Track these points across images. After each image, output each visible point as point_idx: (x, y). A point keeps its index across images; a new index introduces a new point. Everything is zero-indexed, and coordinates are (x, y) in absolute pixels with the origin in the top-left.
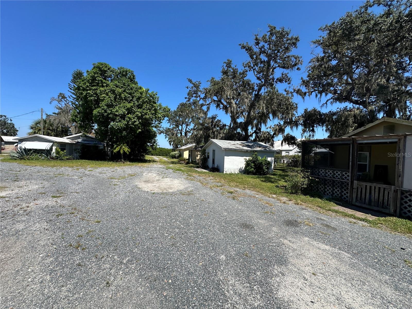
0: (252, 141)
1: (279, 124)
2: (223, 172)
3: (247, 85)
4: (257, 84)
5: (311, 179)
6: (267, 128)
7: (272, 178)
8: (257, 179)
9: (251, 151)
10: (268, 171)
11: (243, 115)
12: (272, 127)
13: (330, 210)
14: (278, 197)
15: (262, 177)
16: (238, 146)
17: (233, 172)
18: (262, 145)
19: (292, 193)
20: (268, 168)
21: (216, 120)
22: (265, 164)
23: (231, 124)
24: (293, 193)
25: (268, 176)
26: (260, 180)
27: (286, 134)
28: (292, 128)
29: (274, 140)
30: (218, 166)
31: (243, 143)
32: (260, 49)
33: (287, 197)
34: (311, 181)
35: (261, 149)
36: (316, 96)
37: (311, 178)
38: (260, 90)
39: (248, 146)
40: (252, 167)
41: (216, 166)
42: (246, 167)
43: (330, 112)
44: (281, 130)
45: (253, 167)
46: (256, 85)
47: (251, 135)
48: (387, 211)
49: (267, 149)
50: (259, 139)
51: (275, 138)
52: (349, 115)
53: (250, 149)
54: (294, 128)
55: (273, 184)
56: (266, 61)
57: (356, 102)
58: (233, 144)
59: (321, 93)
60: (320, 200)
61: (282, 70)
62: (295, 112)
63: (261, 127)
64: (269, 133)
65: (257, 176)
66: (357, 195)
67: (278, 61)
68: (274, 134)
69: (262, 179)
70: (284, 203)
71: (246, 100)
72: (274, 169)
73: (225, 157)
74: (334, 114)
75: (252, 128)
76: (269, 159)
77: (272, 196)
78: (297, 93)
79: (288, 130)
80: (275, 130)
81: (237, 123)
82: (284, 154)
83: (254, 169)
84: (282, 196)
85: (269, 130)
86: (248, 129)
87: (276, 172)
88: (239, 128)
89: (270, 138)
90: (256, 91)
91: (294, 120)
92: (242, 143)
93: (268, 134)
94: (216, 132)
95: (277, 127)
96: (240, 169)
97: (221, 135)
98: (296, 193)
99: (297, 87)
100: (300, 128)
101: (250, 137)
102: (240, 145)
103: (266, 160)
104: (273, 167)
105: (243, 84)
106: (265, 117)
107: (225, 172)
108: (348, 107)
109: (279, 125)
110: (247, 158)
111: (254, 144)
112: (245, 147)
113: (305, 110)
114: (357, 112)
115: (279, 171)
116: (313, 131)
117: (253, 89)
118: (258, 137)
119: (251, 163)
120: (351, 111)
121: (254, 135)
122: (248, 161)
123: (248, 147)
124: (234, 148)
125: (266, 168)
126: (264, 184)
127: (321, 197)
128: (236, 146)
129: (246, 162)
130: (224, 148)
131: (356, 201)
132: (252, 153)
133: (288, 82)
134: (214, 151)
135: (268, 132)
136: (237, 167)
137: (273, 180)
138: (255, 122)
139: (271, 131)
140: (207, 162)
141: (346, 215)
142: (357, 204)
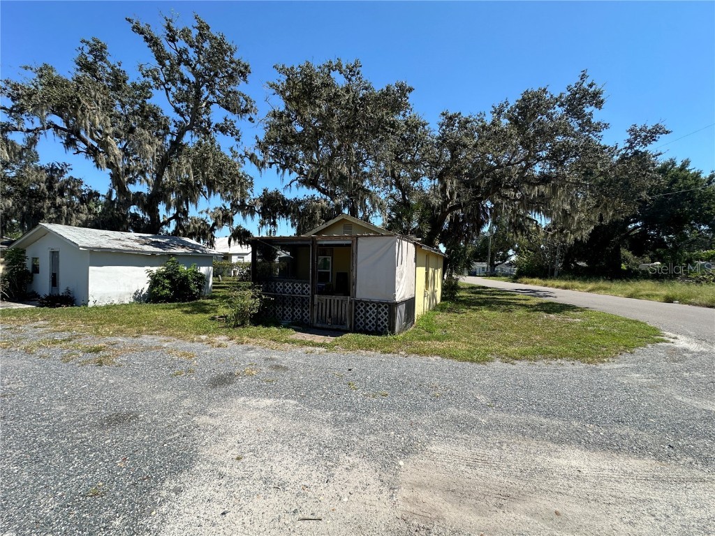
0: (167, 235)
1: (223, 208)
2: (86, 305)
3: (149, 116)
4: (174, 121)
5: (265, 299)
6: (202, 212)
7: (208, 304)
8: (176, 310)
9: (162, 255)
10: (200, 291)
11: (145, 177)
12: (209, 212)
13: (286, 341)
14: (210, 337)
15: (188, 304)
16: (130, 243)
17: (116, 302)
18: (190, 243)
19: (236, 326)
20: (200, 287)
21: (66, 177)
22: (194, 280)
23: (111, 192)
24: (238, 326)
25: (201, 300)
26: (182, 311)
27: (235, 226)
28: (244, 216)
29: (215, 235)
30: (68, 291)
31: (144, 238)
32: (179, 53)
33: (226, 334)
34: (265, 302)
35: (187, 251)
36: (278, 171)
37: (264, 297)
38: (181, 135)
39: (157, 244)
40: (164, 288)
41: (62, 290)
42: (151, 287)
43: (296, 198)
44: (227, 218)
45: (167, 287)
46: (173, 124)
47: (167, 223)
48: (344, 328)
49: (198, 251)
50: (184, 231)
51: (217, 231)
52: (317, 206)
53: (161, 250)
54: (249, 217)
55: (208, 315)
56: (193, 83)
57: (323, 191)
58: (117, 240)
59: (284, 167)
60: (276, 329)
61: (225, 112)
62: (248, 191)
63: (188, 207)
64: (204, 221)
65: (176, 304)
66: (318, 313)
67: (217, 92)
68: (214, 225)
69: (185, 309)
70: (219, 346)
71: (148, 147)
72: (214, 288)
73: (90, 267)
74: (300, 203)
75: (168, 209)
76: (203, 270)
77: (200, 338)
78: (250, 159)
79: (238, 219)
80: (216, 218)
81: (129, 193)
82: (235, 260)
83: (171, 290)
84: (219, 334)
85: (204, 216)
86: (159, 210)
87: (219, 292)
88: (134, 204)
89: (207, 232)
90: (173, 134)
91: (248, 204)
92: (140, 237)
93: (203, 224)
94: (64, 208)
95: (220, 213)
96: (135, 294)
97: (84, 217)
98: (243, 324)
99: (250, 149)
100: (257, 217)
101: (164, 227)
102: (137, 241)
103: (196, 273)
104: (210, 284)
105: (142, 112)
106: (192, 189)
107: (91, 304)
108: (316, 196)
109: (224, 210)
110: (155, 269)
111: (170, 241)
112: (148, 246)
113: (264, 190)
114: (325, 204)
115: (223, 290)
116: (274, 224)
117: (166, 128)
118: (182, 228)
119: (164, 278)
120: (318, 201)
121: (173, 223)
122: (156, 276)
123: (156, 247)
124: (117, 247)
125: (197, 287)
126: (188, 317)
127: (277, 325)
128: (124, 243)
129: (151, 277)
130: (87, 245)
131: (317, 322)
132: (167, 258)
133: (236, 137)
134: (54, 255)
135: (202, 220)
136: (127, 290)
137: (208, 307)
138: (173, 197)
139: (209, 219)
140: (31, 283)
141: (304, 344)
142: (318, 325)
